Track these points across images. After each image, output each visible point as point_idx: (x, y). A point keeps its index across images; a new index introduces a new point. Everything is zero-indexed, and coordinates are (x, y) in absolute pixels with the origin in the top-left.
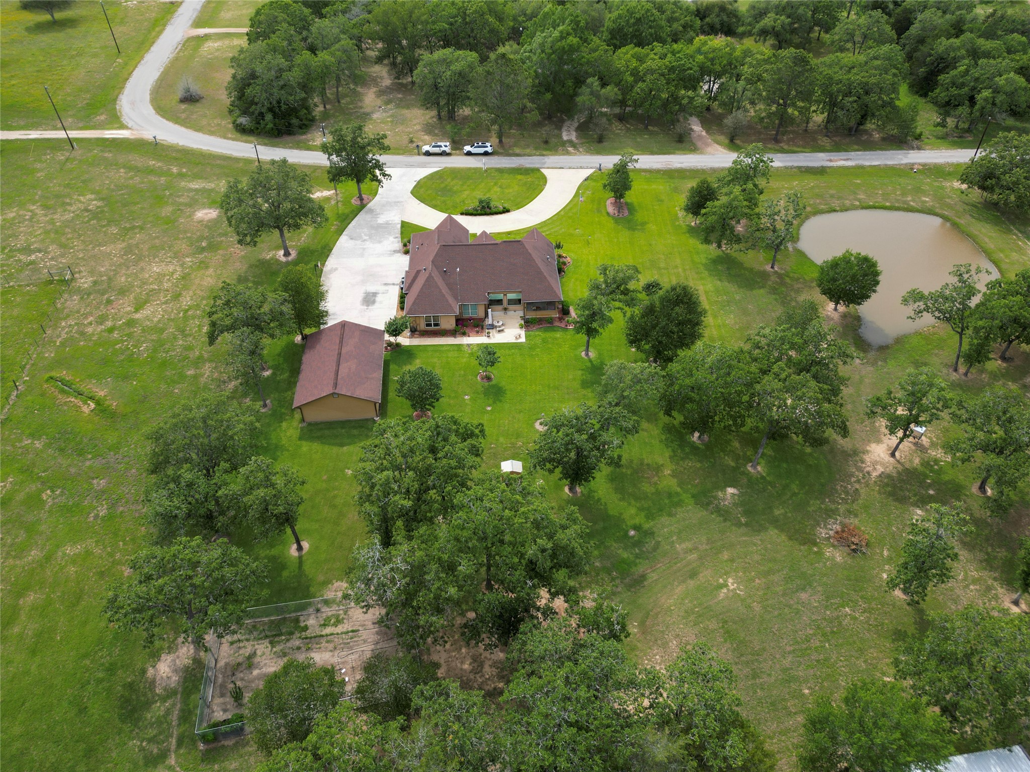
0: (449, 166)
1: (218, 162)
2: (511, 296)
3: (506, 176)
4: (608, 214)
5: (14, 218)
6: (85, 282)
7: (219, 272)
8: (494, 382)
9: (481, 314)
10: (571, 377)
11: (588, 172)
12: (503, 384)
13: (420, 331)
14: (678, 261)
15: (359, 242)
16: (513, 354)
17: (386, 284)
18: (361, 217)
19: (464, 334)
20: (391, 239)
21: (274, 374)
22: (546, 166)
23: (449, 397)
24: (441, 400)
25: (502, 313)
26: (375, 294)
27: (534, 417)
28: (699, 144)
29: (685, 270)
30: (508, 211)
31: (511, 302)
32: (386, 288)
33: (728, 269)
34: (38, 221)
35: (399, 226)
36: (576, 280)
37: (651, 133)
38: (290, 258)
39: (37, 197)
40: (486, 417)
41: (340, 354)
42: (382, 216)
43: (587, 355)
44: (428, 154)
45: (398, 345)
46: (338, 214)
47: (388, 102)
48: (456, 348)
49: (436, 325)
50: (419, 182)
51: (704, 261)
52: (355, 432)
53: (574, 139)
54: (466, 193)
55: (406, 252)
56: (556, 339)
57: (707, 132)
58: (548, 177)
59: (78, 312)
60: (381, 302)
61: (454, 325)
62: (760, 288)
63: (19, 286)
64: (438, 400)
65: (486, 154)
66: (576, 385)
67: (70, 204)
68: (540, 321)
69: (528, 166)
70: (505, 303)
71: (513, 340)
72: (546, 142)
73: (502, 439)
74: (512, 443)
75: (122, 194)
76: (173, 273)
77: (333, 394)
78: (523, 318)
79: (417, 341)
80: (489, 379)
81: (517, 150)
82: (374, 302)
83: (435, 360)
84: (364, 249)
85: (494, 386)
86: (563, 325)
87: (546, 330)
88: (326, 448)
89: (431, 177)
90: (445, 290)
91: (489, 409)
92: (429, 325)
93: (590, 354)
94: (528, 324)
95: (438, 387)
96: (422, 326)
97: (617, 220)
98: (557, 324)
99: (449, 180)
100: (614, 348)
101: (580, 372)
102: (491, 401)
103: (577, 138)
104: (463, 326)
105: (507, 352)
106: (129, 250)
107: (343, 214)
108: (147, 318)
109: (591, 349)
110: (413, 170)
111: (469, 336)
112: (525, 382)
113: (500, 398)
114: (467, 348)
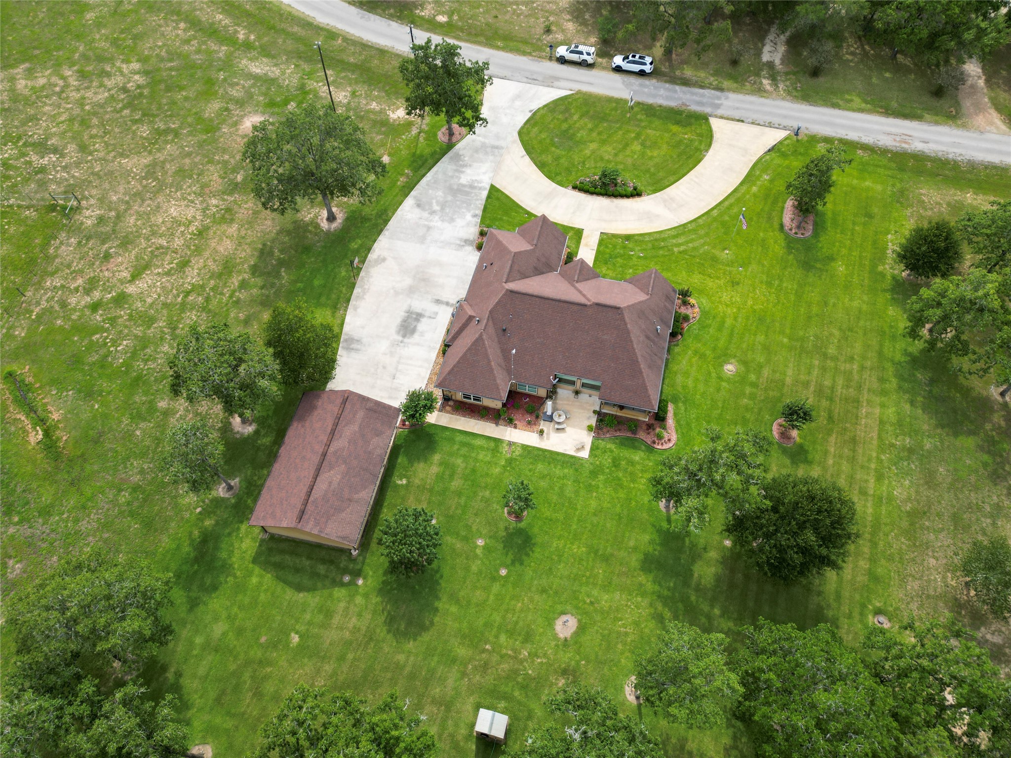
0: (585, 88)
1: (296, 29)
3: (657, 123)
4: (782, 226)
5: (43, 87)
6: (88, 217)
7: (243, 233)
8: (524, 525)
9: (542, 394)
10: (632, 543)
11: (775, 136)
12: (535, 530)
13: (455, 401)
14: (858, 347)
15: (426, 215)
16: (565, 476)
17: (437, 301)
18: (444, 166)
19: (510, 422)
20: (469, 217)
21: (257, 432)
22: (720, 112)
25: (570, 400)
26: (419, 316)
27: (560, 608)
28: (967, 104)
29: (863, 368)
30: (639, 195)
32: (436, 308)
33: (932, 382)
34: (68, 97)
35: (485, 194)
37: (899, 69)
38: (334, 225)
39: (77, 56)
40: (494, 589)
41: (324, 455)
42: (468, 171)
44: (562, 61)
46: (414, 155)
48: (492, 445)
49: (477, 400)
50: (534, 114)
51: (899, 357)
52: (322, 569)
53: (777, 62)
54: (593, 146)
55: (479, 248)
56: (632, 463)
57: (987, 81)
58: (716, 136)
59: (69, 266)
60: (422, 334)
61: (500, 406)
62: (971, 433)
63: (19, 207)
65: (642, 73)
66: (636, 561)
67: (109, 75)
68: (619, 425)
69: (694, 108)
71: (572, 453)
72: (735, 63)
73: (503, 638)
74: (515, 650)
75: (171, 69)
76: (190, 222)
78: (597, 413)
79: (446, 420)
80: (519, 516)
81: (688, 72)
82: (413, 331)
84: (429, 228)
85: (522, 532)
86: (650, 439)
87: (623, 443)
88: (279, 587)
89: (554, 107)
91: (503, 572)
92: (468, 398)
94: (601, 425)
96: (459, 397)
97: (791, 243)
98: (642, 435)
99: (576, 117)
101: (648, 537)
102: (509, 560)
103: (783, 62)
104: (513, 405)
105: (558, 471)
106: (150, 171)
107: (421, 156)
108: (141, 297)
110: (534, 89)
111: (515, 427)
112: (566, 534)
113: (524, 557)
114: (507, 448)
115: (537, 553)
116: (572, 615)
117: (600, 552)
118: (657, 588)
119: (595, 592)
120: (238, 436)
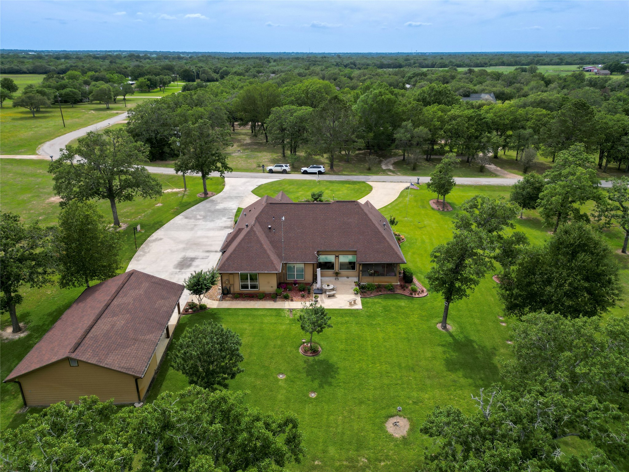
2: (345, 259)
3: (336, 185)
4: (433, 209)
8: (321, 357)
9: (309, 278)
10: (429, 354)
11: (407, 185)
12: (334, 359)
13: (234, 294)
15: (192, 220)
16: (347, 322)
17: (208, 251)
18: (201, 205)
19: (286, 298)
20: (225, 219)
22: (370, 180)
23: (256, 375)
24: (238, 376)
25: (333, 279)
26: (193, 259)
27: (384, 413)
28: (498, 173)
31: (343, 266)
32: (207, 254)
35: (235, 211)
36: (414, 253)
40: (308, 409)
41: (107, 306)
42: (221, 205)
43: (445, 327)
44: (271, 171)
45: (203, 308)
46: (181, 202)
47: (245, 150)
48: (274, 313)
49: (253, 287)
50: (260, 186)
53: (392, 169)
54: (301, 193)
56: (400, 307)
57: (502, 169)
58: (373, 186)
60: (197, 266)
61: (275, 287)
64: (233, 376)
65: (319, 173)
66: (439, 365)
68: (379, 288)
69: (355, 180)
70: (337, 267)
71: (347, 307)
72: (369, 169)
73: (332, 451)
74: (350, 459)
77: (68, 359)
78: (358, 284)
79: (227, 304)
80: (315, 352)
81: (345, 173)
82: (189, 266)
83: (246, 326)
84: (195, 225)
85: (321, 362)
86: (407, 293)
87: (386, 297)
89: (271, 183)
90: (267, 245)
91: (313, 395)
92: (245, 287)
93: (448, 327)
94: (363, 290)
95: (234, 354)
96: (237, 287)
97: (443, 213)
98: (399, 291)
99: (286, 186)
100: (477, 321)
101: (440, 349)
102: (316, 384)
103: (394, 168)
104: (285, 289)
105: (339, 319)
107: (186, 203)
109: (448, 321)
110: (256, 180)
111: (292, 300)
112: (365, 358)
113: (330, 379)
114: (288, 313)
115: (342, 376)
116: (400, 416)
117: (403, 365)
118: (470, 381)
119: (415, 394)
120: (6, 341)
